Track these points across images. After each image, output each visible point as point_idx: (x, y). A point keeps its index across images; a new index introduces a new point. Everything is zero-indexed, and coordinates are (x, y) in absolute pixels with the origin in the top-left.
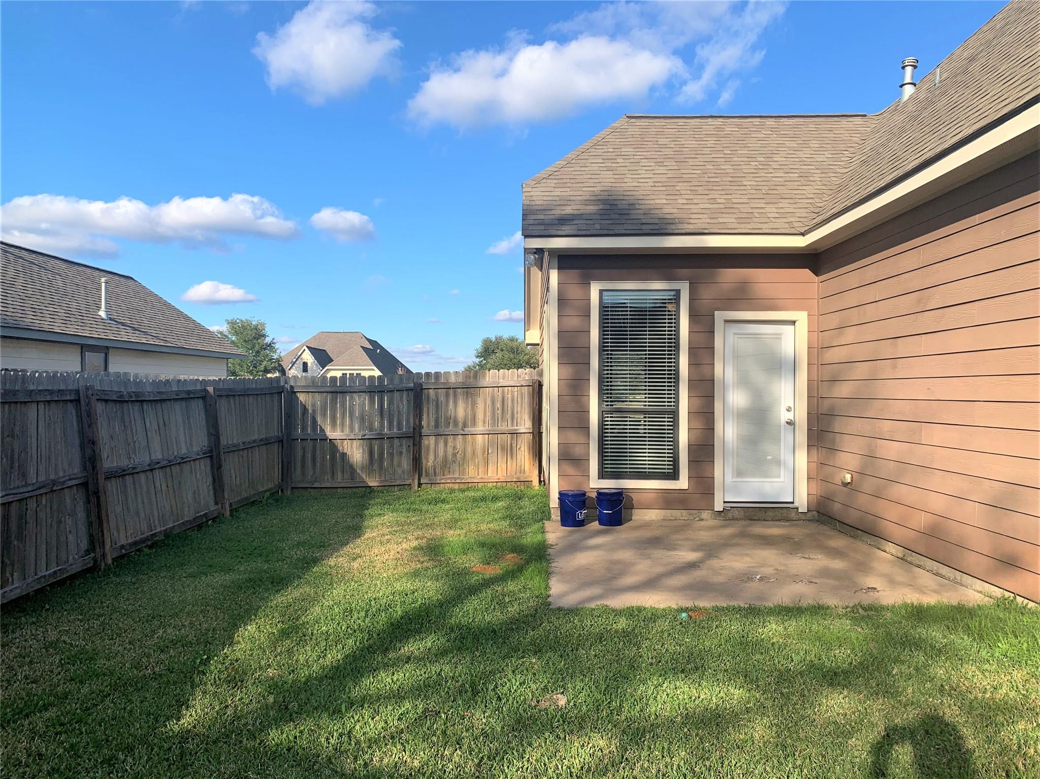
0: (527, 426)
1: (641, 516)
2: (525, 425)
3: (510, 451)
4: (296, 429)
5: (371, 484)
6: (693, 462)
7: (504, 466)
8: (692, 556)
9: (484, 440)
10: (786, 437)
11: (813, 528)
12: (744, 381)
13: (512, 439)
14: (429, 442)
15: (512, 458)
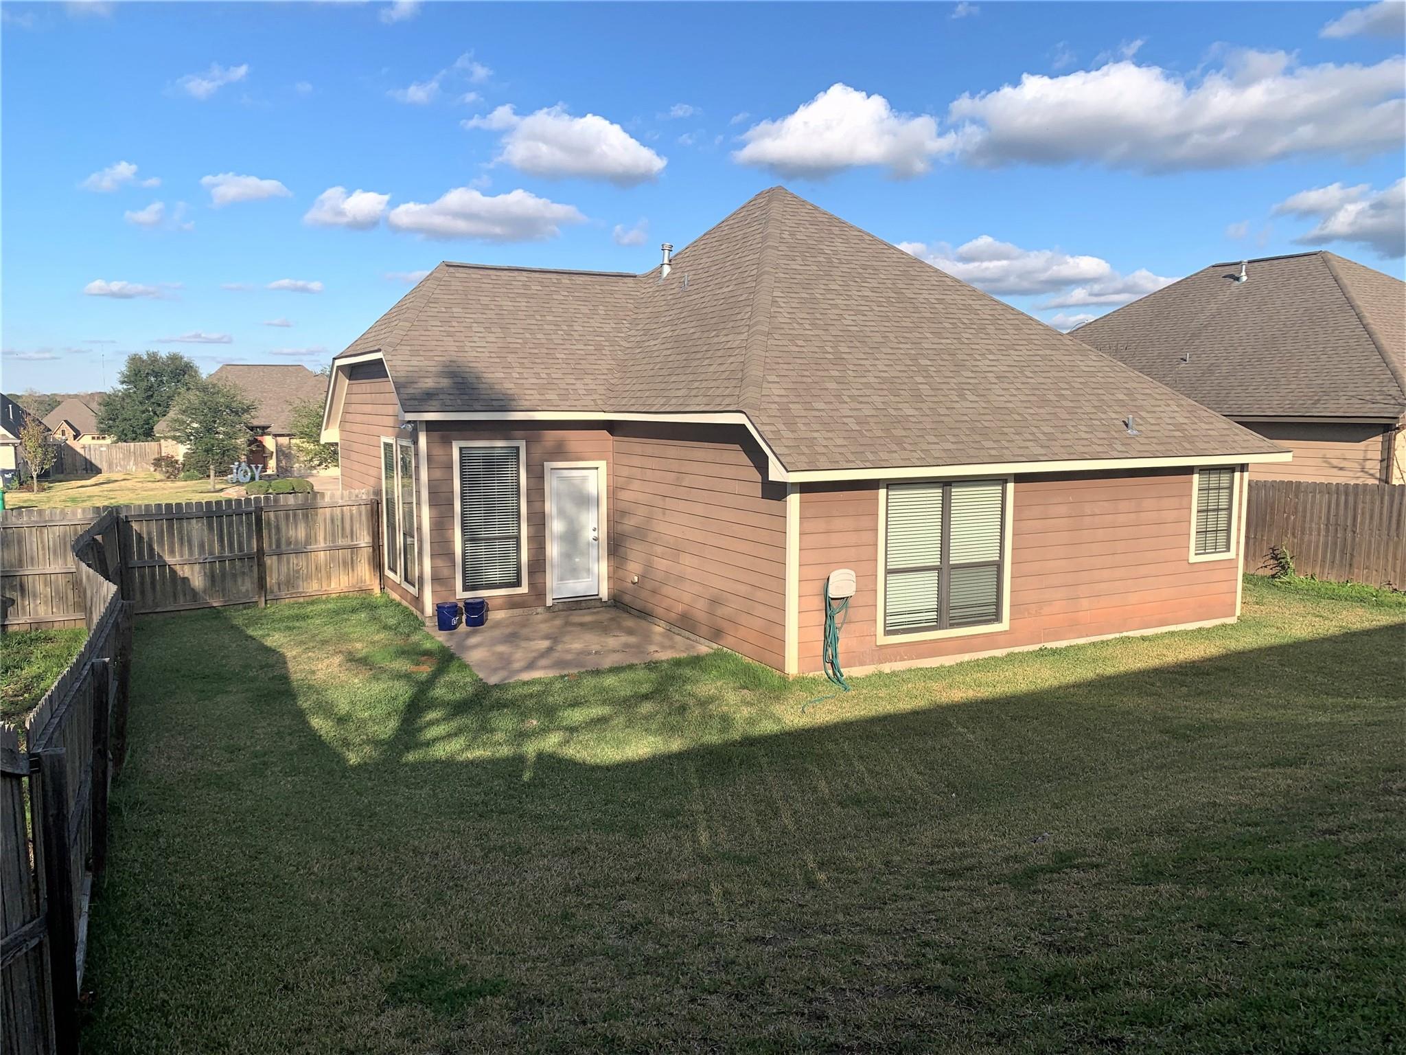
0: (366, 541)
1: (495, 616)
2: (364, 540)
3: (350, 565)
4: (132, 558)
5: (215, 605)
6: (530, 573)
7: (346, 578)
8: (545, 644)
9: (326, 555)
10: (594, 552)
11: (613, 613)
12: (562, 513)
13: (352, 554)
14: (270, 561)
15: (353, 570)
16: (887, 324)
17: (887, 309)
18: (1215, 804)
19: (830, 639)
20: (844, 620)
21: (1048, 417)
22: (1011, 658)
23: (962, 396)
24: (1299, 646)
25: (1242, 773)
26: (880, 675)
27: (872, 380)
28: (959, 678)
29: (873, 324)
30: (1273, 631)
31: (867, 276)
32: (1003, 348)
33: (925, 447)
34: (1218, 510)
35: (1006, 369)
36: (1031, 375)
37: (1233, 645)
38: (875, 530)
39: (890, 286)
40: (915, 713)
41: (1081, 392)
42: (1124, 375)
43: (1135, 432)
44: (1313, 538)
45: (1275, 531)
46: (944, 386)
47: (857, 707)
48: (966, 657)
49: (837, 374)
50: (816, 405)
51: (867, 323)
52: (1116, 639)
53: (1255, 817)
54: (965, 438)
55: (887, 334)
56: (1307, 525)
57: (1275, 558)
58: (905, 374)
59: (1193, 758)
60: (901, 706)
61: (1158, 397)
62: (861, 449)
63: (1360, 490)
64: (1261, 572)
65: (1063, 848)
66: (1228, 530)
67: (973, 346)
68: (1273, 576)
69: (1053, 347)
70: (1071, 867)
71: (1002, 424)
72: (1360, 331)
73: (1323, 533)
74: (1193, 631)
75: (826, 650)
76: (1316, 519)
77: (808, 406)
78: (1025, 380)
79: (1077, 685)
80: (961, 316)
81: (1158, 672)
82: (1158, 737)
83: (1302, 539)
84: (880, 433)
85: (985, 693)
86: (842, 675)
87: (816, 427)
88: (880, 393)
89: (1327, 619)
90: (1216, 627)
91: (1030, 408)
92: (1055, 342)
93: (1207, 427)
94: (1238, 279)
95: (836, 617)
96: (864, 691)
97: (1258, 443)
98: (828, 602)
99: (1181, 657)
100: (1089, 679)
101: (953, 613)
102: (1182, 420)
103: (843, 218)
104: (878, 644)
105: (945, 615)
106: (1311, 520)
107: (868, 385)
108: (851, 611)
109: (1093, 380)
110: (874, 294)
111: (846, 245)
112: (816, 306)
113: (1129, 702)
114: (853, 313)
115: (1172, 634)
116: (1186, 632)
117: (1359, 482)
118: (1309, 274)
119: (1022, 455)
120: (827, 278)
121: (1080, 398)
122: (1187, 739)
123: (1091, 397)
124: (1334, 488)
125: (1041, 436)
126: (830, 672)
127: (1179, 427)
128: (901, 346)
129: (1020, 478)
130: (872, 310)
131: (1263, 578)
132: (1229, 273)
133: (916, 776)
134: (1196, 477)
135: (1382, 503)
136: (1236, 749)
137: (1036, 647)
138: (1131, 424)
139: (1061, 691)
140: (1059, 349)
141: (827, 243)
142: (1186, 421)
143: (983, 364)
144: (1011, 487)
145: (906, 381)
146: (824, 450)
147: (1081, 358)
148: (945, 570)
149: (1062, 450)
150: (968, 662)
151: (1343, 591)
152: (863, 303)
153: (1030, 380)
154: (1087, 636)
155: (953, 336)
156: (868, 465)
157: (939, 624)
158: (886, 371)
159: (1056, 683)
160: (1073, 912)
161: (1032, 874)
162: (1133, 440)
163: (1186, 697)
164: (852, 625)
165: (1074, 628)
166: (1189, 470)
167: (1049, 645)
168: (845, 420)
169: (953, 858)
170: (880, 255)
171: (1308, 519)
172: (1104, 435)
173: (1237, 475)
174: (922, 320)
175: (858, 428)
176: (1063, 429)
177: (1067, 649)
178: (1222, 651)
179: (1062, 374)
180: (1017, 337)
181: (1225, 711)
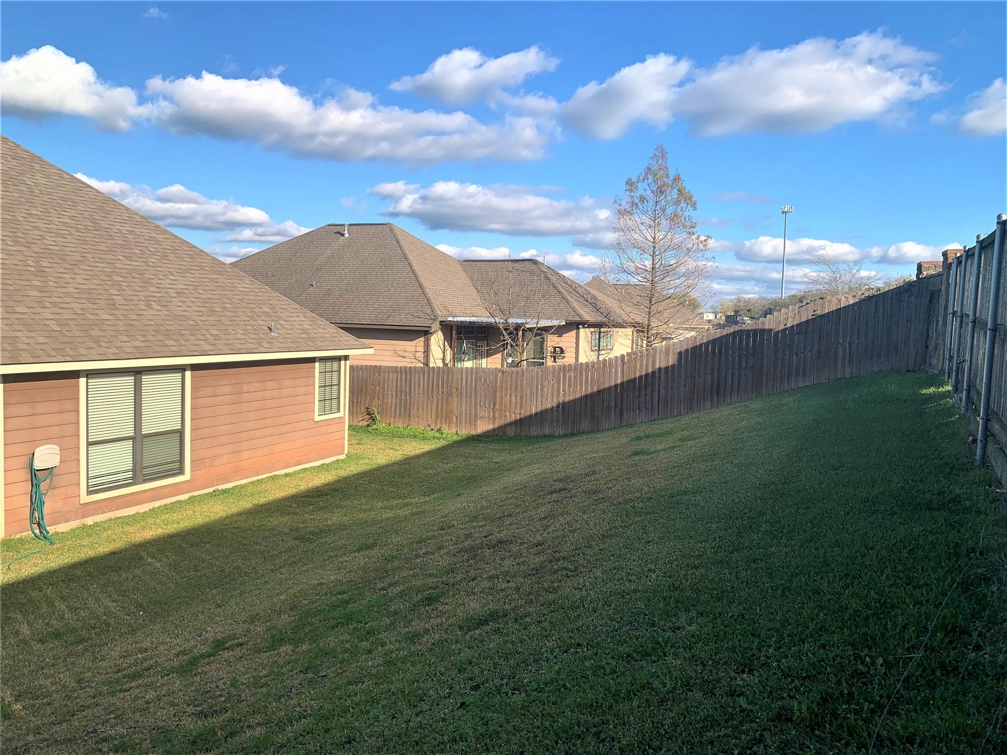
16: (84, 246)
17: (85, 235)
18: (321, 584)
19: (36, 504)
20: (50, 486)
21: (214, 323)
22: (192, 500)
23: (149, 306)
24: (380, 469)
25: (341, 559)
26: (84, 527)
27: (72, 290)
28: (151, 521)
29: (72, 245)
30: (366, 461)
31: (67, 207)
32: (181, 271)
33: (119, 344)
34: (332, 385)
35: (184, 287)
36: (202, 292)
37: (343, 473)
38: (77, 411)
39: (87, 217)
40: (113, 553)
41: (239, 306)
42: (269, 295)
43: (276, 335)
44: (389, 400)
45: (368, 397)
46: (135, 298)
47: (61, 557)
48: (157, 504)
49: (39, 284)
50: (18, 309)
51: (67, 245)
52: (267, 477)
53: (345, 587)
54: (151, 338)
55: (85, 254)
56: (386, 392)
57: (369, 414)
58: (102, 287)
59: (313, 553)
60: (101, 550)
61: (292, 311)
62: (62, 346)
63: (413, 370)
64: (361, 424)
65: (219, 636)
66: (339, 398)
67: (158, 269)
68: (368, 426)
69: (219, 273)
70: (224, 649)
71: (180, 328)
72: (411, 274)
73: (394, 397)
74: (318, 467)
75: (32, 513)
76: (390, 389)
77: (10, 310)
78: (198, 296)
79: (240, 514)
80: (147, 245)
81: (294, 498)
82: (292, 543)
83: (383, 402)
84: (78, 333)
85: (171, 529)
86: (48, 533)
87: (16, 327)
88: (78, 301)
89: (397, 450)
90: (333, 462)
91: (202, 316)
92: (220, 269)
93: (323, 331)
94: (343, 235)
95: (41, 485)
96: (69, 543)
97: (353, 342)
98: (34, 474)
99: (310, 485)
100: (248, 508)
101: (146, 471)
102: (307, 327)
103: (44, 157)
104: (81, 503)
105: (139, 474)
106: (388, 390)
107: (68, 294)
108: (56, 479)
109: (248, 297)
110: (73, 222)
111: (47, 180)
112: (19, 227)
113: (275, 521)
114: (53, 235)
115: (305, 470)
116: (314, 468)
117: (412, 365)
118: (383, 237)
119: (196, 351)
120: (28, 204)
121: (238, 310)
122: (309, 540)
123: (246, 310)
124: (399, 370)
125: (208, 336)
126: (37, 531)
127: (305, 331)
128: (98, 264)
129: (194, 367)
130: (71, 234)
131: (362, 427)
132: (337, 230)
133: (109, 604)
134: (317, 364)
135: (424, 378)
136: (339, 543)
137: (211, 490)
138: (273, 329)
139: (228, 520)
140: (223, 274)
141: (27, 176)
142: (310, 327)
143: (166, 282)
144: (188, 374)
145: (103, 292)
146: (26, 347)
147: (238, 282)
148: (138, 439)
149: (225, 347)
150: (159, 507)
151: (406, 433)
152: (63, 228)
153: (202, 296)
154: (247, 477)
155: (142, 260)
156: (68, 359)
157: (134, 481)
158: (84, 284)
159: (224, 514)
160: (220, 683)
161: (194, 662)
162: (275, 340)
163: (311, 513)
164: (57, 490)
165: (239, 472)
166: (312, 360)
167: (220, 487)
168: (47, 322)
169: (136, 664)
170: (79, 191)
171: (386, 389)
172: (254, 336)
173: (343, 362)
174: (116, 246)
175: (59, 329)
176: (226, 332)
177: (233, 488)
178: (336, 478)
179: (225, 293)
180: (191, 264)
181: (335, 518)
